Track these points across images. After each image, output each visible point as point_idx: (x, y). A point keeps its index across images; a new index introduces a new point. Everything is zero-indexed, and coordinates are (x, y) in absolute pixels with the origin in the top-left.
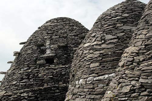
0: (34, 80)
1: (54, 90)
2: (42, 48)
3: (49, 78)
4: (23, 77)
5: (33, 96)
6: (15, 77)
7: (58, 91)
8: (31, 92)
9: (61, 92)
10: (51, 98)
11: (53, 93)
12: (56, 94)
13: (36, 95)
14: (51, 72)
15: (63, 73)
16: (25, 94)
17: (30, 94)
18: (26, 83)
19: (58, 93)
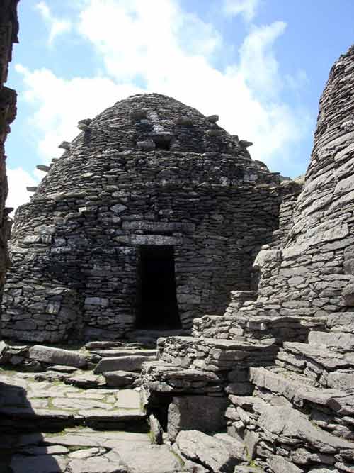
0: (136, 170)
1: (187, 191)
2: (143, 121)
3: (171, 169)
4: (109, 164)
5: (142, 199)
6: (87, 165)
7: (195, 194)
8: (135, 189)
9: (202, 198)
10: (180, 206)
11: (185, 197)
12: (191, 200)
13: (148, 196)
14: (174, 161)
15: (198, 165)
16: (121, 194)
17: (135, 194)
18: (119, 175)
19: (195, 197)
